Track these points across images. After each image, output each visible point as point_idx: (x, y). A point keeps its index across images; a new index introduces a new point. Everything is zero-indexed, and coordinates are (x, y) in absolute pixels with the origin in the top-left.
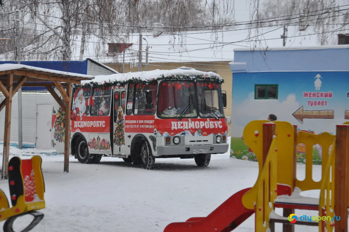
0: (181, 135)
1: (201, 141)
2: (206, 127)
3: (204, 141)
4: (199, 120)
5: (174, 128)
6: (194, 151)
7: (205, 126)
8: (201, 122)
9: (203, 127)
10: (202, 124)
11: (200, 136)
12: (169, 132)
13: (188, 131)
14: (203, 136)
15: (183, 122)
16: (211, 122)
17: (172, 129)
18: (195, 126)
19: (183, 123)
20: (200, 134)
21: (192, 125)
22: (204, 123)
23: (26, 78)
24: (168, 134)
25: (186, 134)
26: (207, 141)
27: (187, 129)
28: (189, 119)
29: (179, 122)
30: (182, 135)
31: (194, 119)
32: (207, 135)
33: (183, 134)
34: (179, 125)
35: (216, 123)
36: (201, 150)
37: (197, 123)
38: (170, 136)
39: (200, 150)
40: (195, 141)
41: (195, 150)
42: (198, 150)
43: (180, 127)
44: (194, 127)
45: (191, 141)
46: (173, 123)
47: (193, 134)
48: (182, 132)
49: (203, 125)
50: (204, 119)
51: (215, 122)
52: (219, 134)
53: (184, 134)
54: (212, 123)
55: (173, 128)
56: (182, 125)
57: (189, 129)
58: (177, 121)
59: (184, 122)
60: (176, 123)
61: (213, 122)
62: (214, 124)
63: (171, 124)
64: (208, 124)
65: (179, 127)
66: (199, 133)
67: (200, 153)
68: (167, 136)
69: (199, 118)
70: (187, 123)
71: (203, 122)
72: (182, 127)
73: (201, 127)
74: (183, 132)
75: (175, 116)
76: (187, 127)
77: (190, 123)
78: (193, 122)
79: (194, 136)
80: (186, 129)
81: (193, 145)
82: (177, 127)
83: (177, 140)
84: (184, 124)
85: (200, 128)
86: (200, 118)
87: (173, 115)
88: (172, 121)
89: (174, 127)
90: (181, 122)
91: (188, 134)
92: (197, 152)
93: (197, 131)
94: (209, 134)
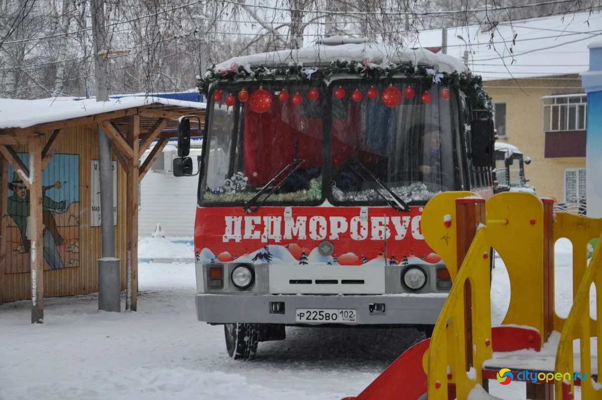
0: (255, 259)
1: (335, 282)
2: (355, 236)
3: (344, 282)
4: (327, 213)
5: (232, 237)
6: (301, 315)
7: (348, 232)
8: (334, 220)
9: (340, 234)
10: (338, 225)
11: (329, 263)
12: (216, 251)
13: (282, 248)
14: (342, 264)
15: (265, 218)
16: (375, 220)
17: (225, 240)
18: (308, 232)
19: (262, 222)
20: (331, 258)
21: (296, 226)
22: (349, 221)
23: (164, 122)
24: (213, 256)
25: (274, 259)
26: (362, 282)
27: (277, 241)
28: (288, 209)
29: (248, 219)
30: (259, 262)
31: (308, 208)
32: (359, 263)
33: (260, 256)
34: (249, 227)
35: (402, 222)
36: (331, 312)
37: (318, 223)
38: (217, 261)
39: (326, 311)
40: (309, 282)
41: (304, 311)
42: (318, 311)
43: (253, 232)
44: (302, 236)
45: (292, 282)
46: (228, 220)
47: (301, 258)
48: (257, 252)
49: (344, 229)
50: (348, 210)
51: (396, 220)
52: (413, 260)
53: (267, 256)
54: (381, 224)
55: (228, 236)
56: (260, 227)
57: (284, 242)
58: (244, 214)
59: (267, 220)
60: (238, 220)
61: (385, 220)
62: (391, 226)
63: (224, 225)
64: (365, 224)
65: (247, 236)
66: (323, 254)
67: (324, 321)
68: (209, 261)
69: (326, 204)
70: (277, 221)
71: (342, 220)
72: (257, 235)
73: (334, 236)
74: (262, 251)
75: (240, 196)
76: (277, 236)
77: (289, 223)
78: (302, 219)
79: (304, 263)
80: (271, 242)
81: (299, 295)
82: (243, 233)
83: (242, 277)
84: (266, 224)
85: (327, 237)
86: (332, 206)
87: (234, 195)
88: (228, 215)
89: (233, 233)
90: (258, 220)
91: (279, 256)
92: (311, 317)
93: (315, 251)
94: (368, 259)
